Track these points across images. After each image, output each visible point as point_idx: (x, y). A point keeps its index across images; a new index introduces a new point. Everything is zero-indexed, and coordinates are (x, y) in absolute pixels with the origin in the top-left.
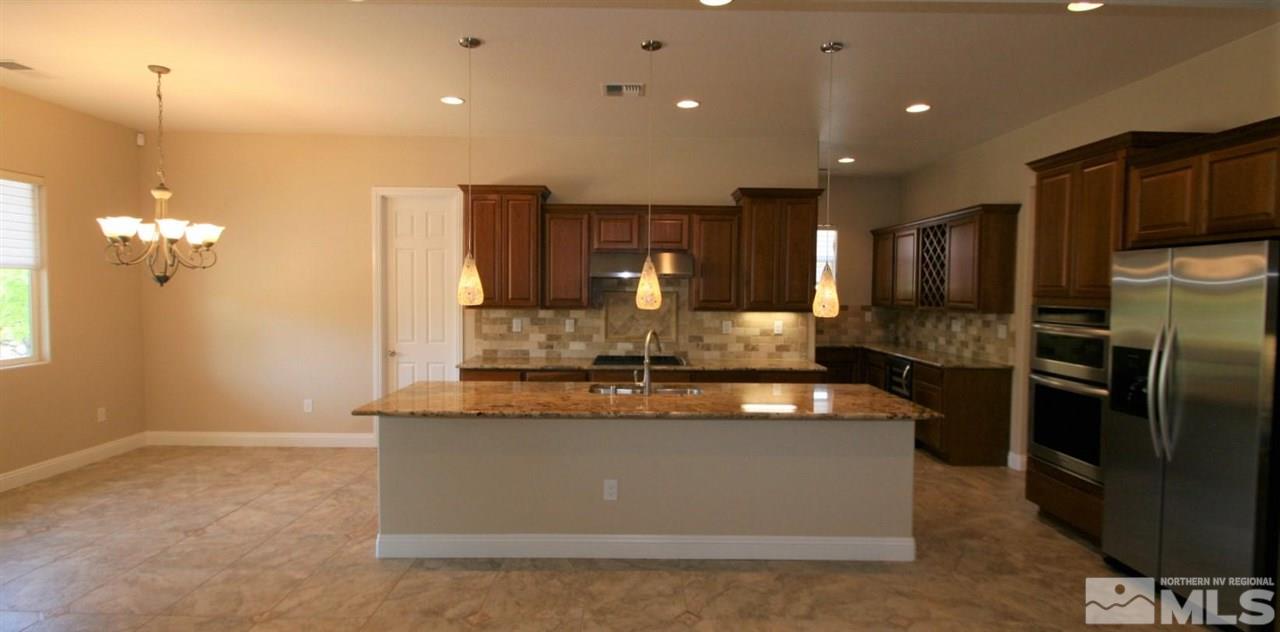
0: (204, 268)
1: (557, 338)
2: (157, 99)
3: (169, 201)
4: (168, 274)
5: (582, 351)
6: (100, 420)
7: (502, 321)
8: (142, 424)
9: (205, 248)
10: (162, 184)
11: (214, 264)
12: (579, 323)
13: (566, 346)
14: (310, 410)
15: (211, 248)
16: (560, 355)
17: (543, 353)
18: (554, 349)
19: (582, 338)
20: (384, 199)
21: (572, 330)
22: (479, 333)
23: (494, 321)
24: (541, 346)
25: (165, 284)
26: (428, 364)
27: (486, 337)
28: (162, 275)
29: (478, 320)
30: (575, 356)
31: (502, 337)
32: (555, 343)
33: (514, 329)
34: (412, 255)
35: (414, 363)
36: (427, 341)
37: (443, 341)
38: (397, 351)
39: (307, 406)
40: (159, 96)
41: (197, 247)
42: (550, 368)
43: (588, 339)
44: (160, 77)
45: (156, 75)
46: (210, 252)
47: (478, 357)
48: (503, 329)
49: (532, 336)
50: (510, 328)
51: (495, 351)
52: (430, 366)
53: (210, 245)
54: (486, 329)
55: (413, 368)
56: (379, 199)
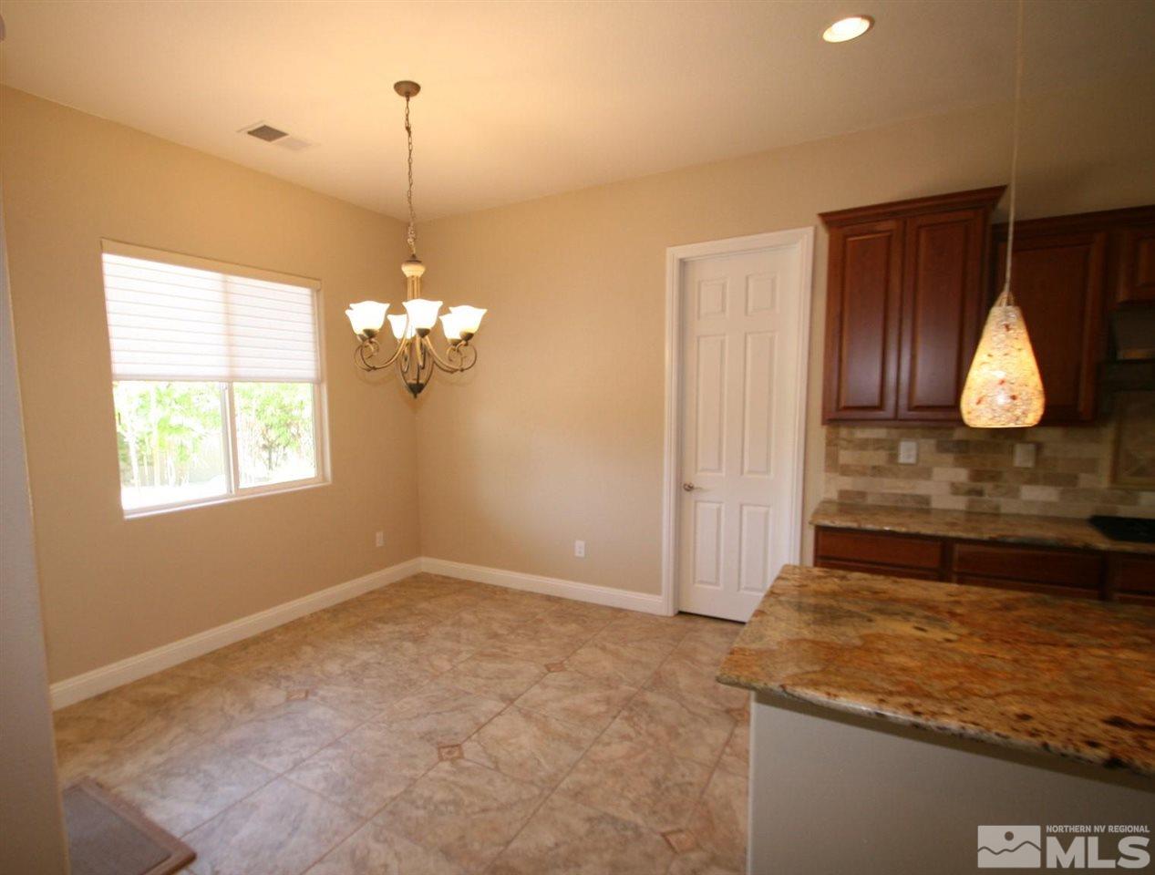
0: (462, 370)
1: (994, 477)
2: (406, 132)
3: (422, 280)
4: (421, 381)
5: (1051, 504)
6: (378, 545)
7: (878, 445)
8: (417, 547)
9: (463, 342)
10: (414, 256)
11: (472, 366)
12: (1047, 452)
13: (1013, 493)
14: (582, 555)
15: (470, 341)
16: (997, 507)
17: (960, 503)
18: (986, 497)
19: (1051, 480)
20: (683, 263)
21: (1030, 464)
22: (833, 464)
23: (863, 445)
24: (956, 489)
25: (419, 395)
26: (741, 506)
27: (845, 471)
28: (415, 382)
29: (832, 443)
30: (1034, 511)
31: (877, 471)
32: (987, 487)
33: (903, 459)
34: (723, 343)
35: (720, 503)
36: (742, 473)
37: (767, 472)
38: (695, 486)
39: (580, 548)
40: (408, 129)
41: (456, 343)
42: (1011, 540)
43: (1066, 481)
44: (408, 100)
45: (404, 99)
46: (468, 347)
47: (829, 502)
48: (879, 458)
49: (936, 470)
50: (893, 457)
51: (862, 494)
52: (746, 510)
53: (468, 337)
54: (846, 457)
55: (719, 510)
56: (676, 265)
